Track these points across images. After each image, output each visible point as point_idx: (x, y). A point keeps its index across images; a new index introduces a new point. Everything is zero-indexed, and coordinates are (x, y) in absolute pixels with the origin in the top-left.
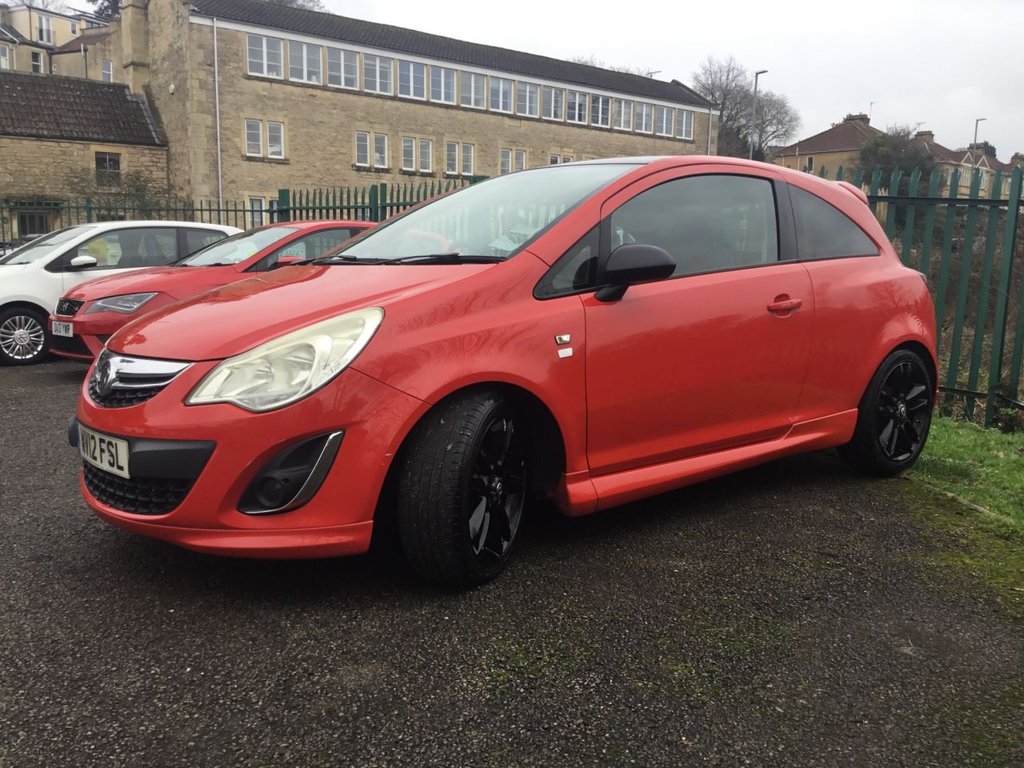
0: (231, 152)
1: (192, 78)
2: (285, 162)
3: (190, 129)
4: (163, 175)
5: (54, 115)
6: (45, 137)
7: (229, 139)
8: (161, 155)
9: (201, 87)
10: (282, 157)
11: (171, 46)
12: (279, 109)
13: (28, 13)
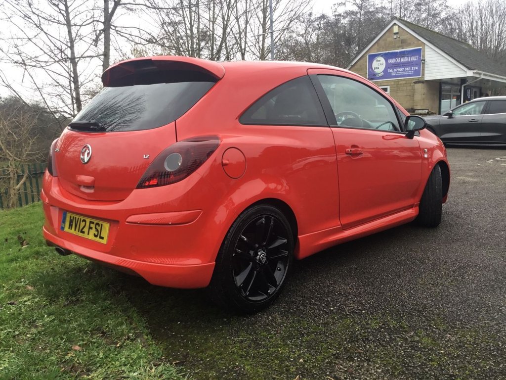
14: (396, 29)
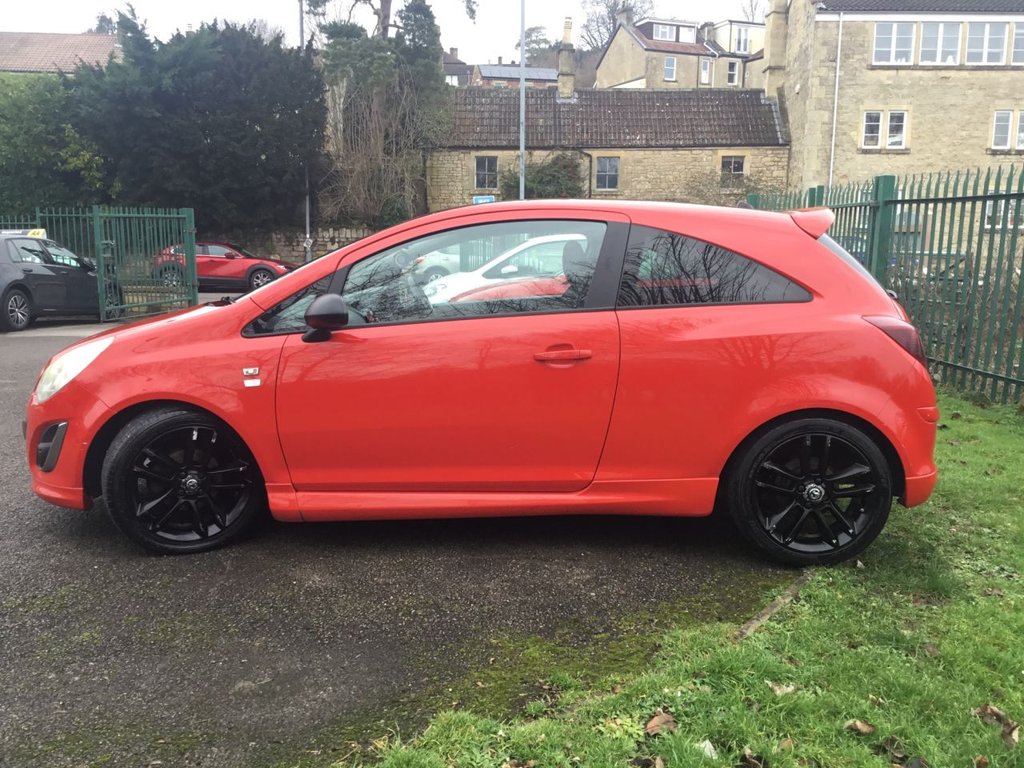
0: (847, 146)
1: (813, 76)
2: (905, 152)
3: (807, 126)
4: (782, 173)
5: (692, 125)
6: (681, 146)
7: (845, 134)
8: (783, 153)
9: (821, 84)
10: (902, 147)
11: (801, 46)
12: (903, 97)
13: (729, 26)
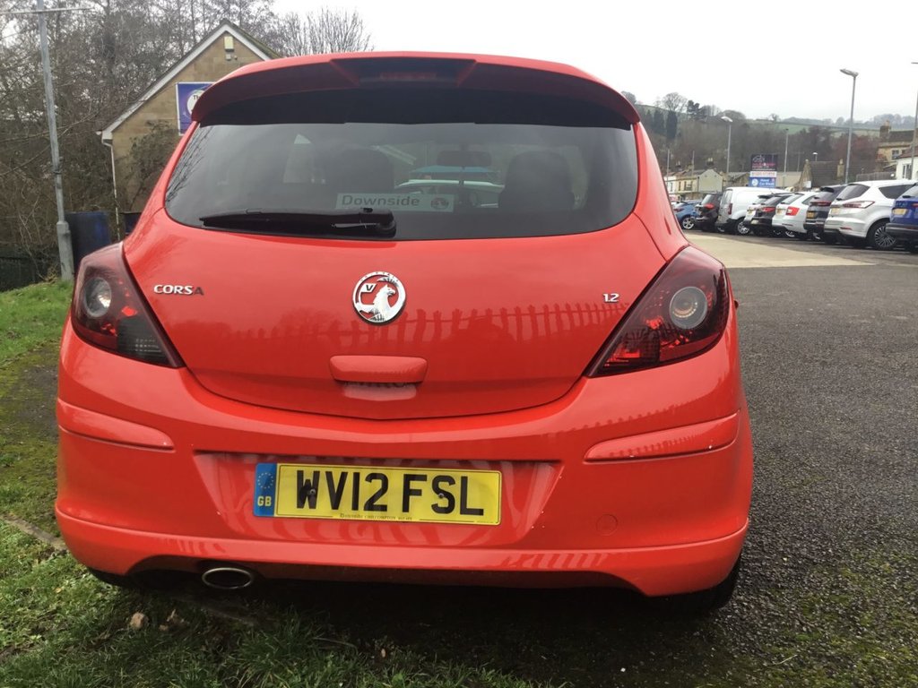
14: (228, 43)
